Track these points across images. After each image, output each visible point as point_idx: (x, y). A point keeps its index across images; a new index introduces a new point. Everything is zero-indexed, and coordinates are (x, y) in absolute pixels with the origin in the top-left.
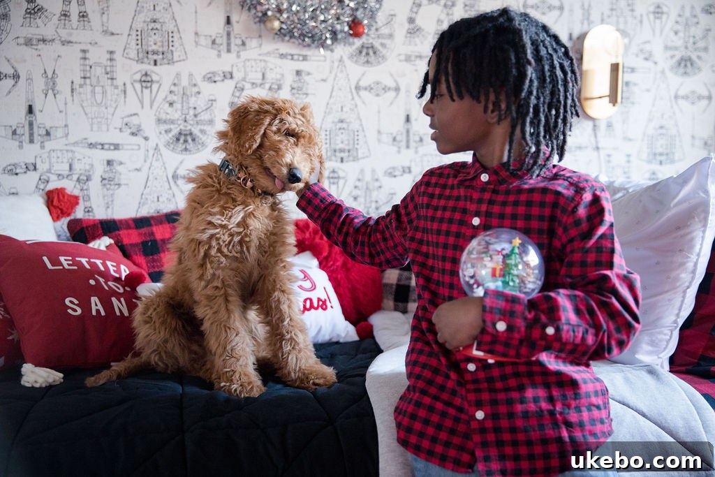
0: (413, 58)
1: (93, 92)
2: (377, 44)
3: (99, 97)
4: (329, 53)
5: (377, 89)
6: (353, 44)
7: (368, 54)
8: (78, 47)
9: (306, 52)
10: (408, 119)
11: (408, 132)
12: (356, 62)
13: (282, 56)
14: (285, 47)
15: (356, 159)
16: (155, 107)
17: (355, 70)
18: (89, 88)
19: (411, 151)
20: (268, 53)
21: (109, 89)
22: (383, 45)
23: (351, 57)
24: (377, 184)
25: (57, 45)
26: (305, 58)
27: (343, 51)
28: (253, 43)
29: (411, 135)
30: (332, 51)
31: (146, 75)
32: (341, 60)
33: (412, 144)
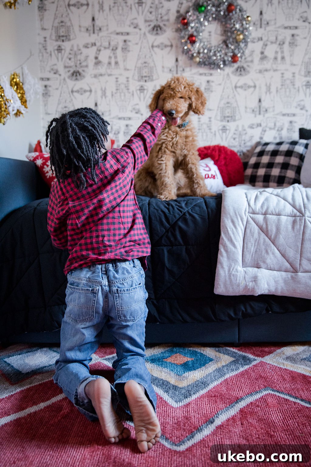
0: (263, 71)
1: (120, 96)
2: (245, 66)
3: (123, 98)
4: (222, 72)
5: (245, 87)
6: (234, 66)
7: (241, 71)
8: (114, 77)
9: (212, 72)
10: (260, 101)
11: (260, 107)
12: (235, 75)
13: (201, 74)
14: (202, 70)
15: (235, 120)
16: (146, 100)
17: (235, 79)
18: (118, 94)
19: (261, 116)
20: (195, 74)
21: (127, 94)
22: (248, 66)
23: (233, 72)
24: (245, 132)
25: (106, 77)
26: (211, 75)
27: (229, 70)
28: (188, 69)
29: (261, 108)
30: (224, 70)
31: (142, 87)
32: (228, 75)
33: (262, 113)
